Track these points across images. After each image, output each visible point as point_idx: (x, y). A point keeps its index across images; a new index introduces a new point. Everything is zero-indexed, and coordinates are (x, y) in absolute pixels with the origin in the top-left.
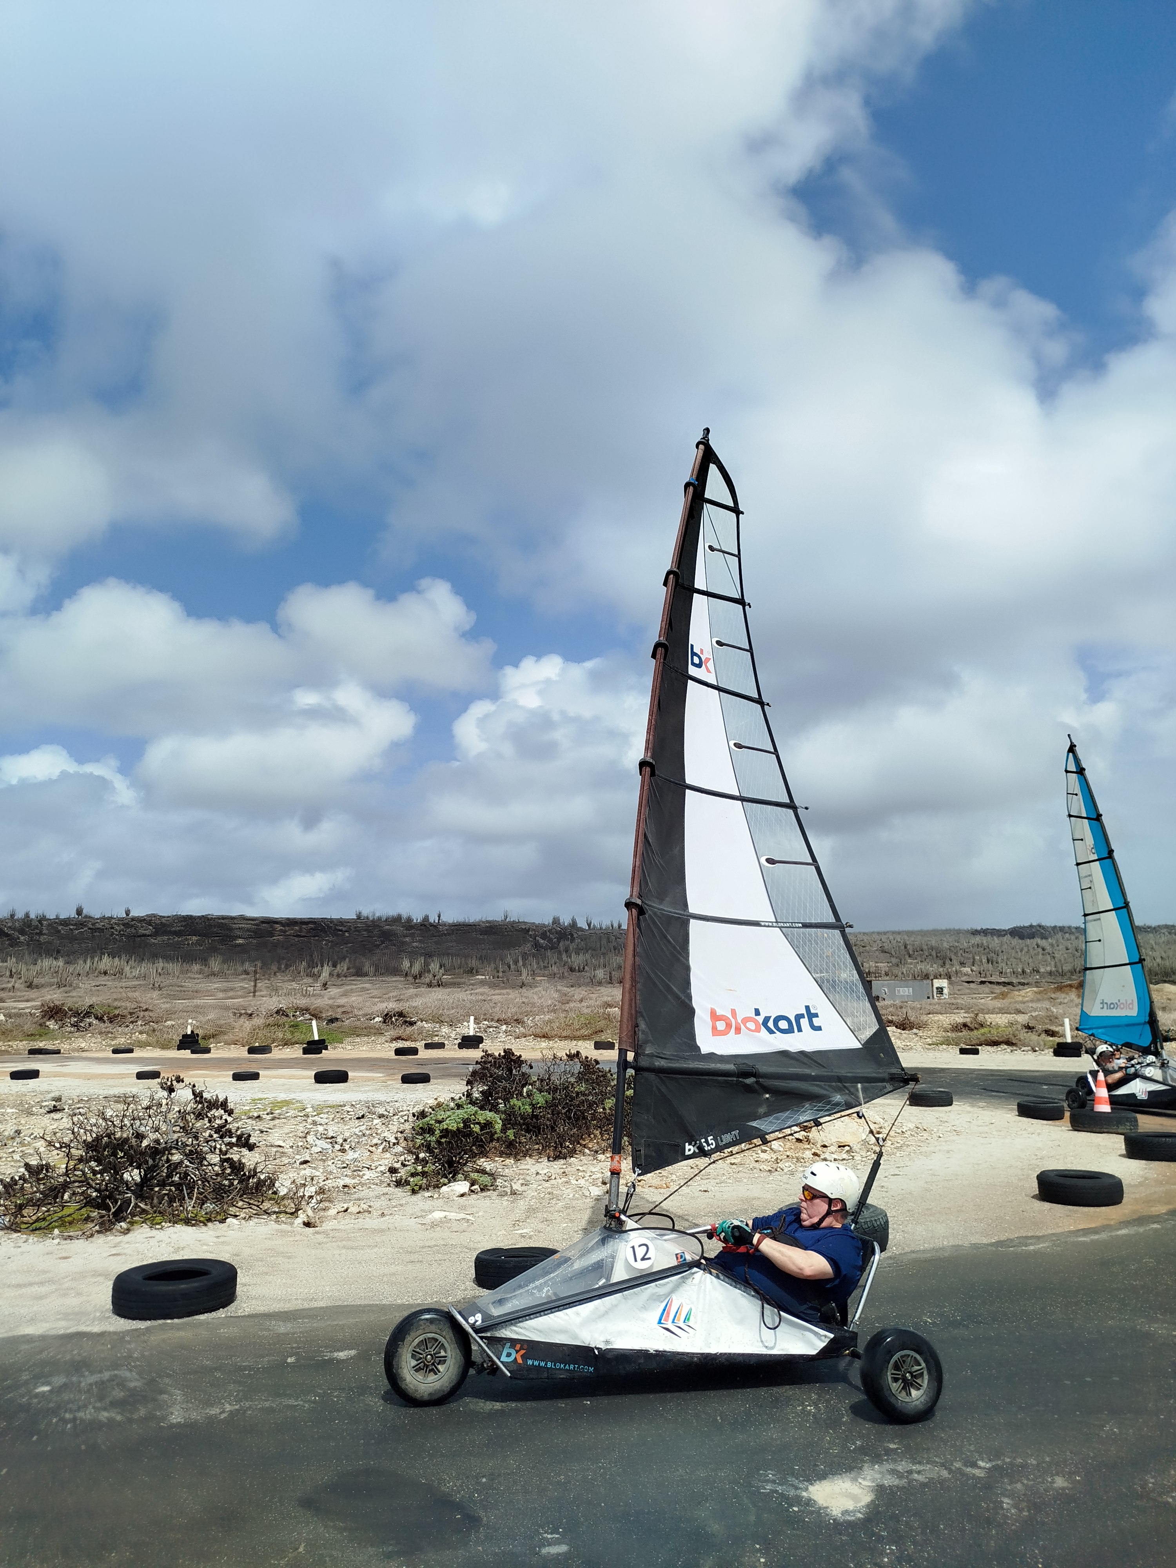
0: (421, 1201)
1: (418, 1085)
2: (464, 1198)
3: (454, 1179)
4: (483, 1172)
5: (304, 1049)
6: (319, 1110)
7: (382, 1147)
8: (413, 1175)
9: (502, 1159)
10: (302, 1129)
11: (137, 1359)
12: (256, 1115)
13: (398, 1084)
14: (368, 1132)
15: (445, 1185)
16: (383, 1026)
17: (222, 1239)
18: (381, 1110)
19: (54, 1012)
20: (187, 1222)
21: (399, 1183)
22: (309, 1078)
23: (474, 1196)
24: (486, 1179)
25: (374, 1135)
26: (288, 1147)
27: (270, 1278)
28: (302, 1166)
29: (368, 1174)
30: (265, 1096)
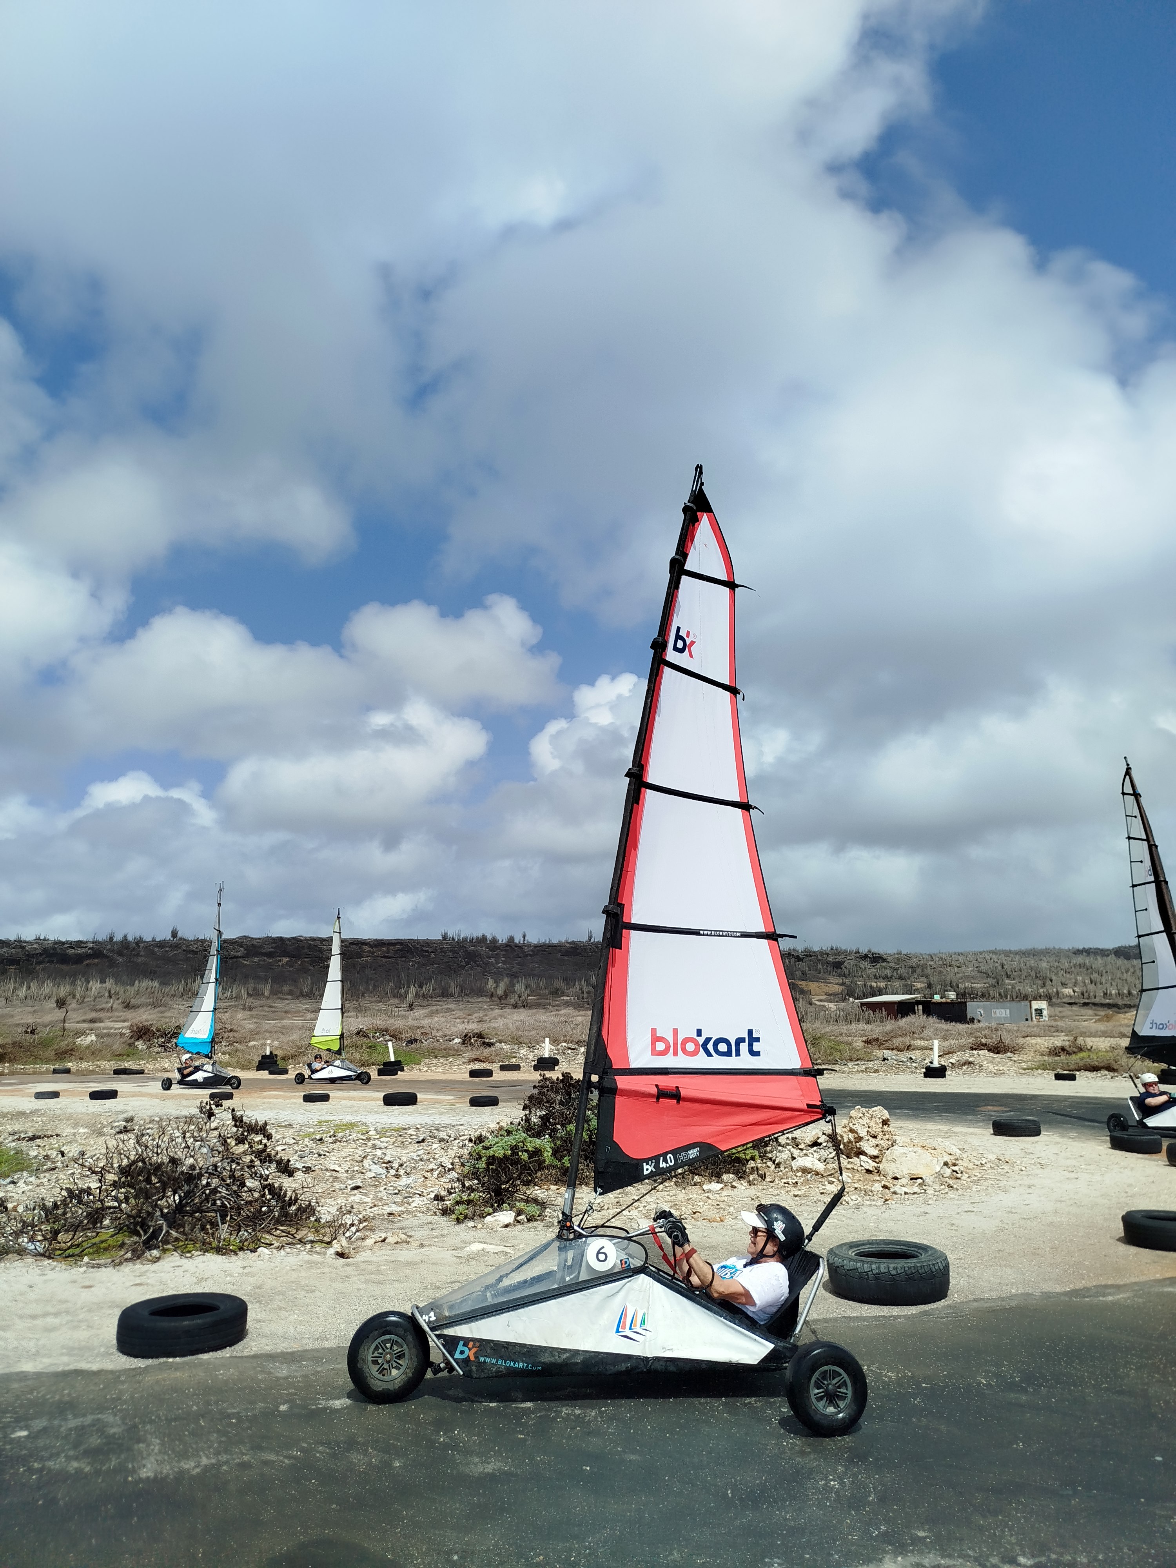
0: (464, 1231)
1: (486, 1108)
2: (508, 1229)
3: (500, 1208)
4: (535, 1201)
5: (379, 1070)
6: (382, 1133)
7: (437, 1172)
8: (458, 1203)
9: (557, 1187)
10: (360, 1153)
11: (125, 1402)
12: (318, 1137)
13: (466, 1107)
14: (425, 1157)
15: (490, 1214)
16: (462, 1047)
17: (247, 1270)
18: (443, 1135)
19: (142, 1032)
20: (219, 1251)
21: (445, 1212)
22: (379, 1100)
23: (519, 1227)
24: (533, 1209)
25: (431, 1160)
26: (343, 1171)
27: (284, 1314)
28: (353, 1192)
29: (417, 1201)
30: (332, 1118)
